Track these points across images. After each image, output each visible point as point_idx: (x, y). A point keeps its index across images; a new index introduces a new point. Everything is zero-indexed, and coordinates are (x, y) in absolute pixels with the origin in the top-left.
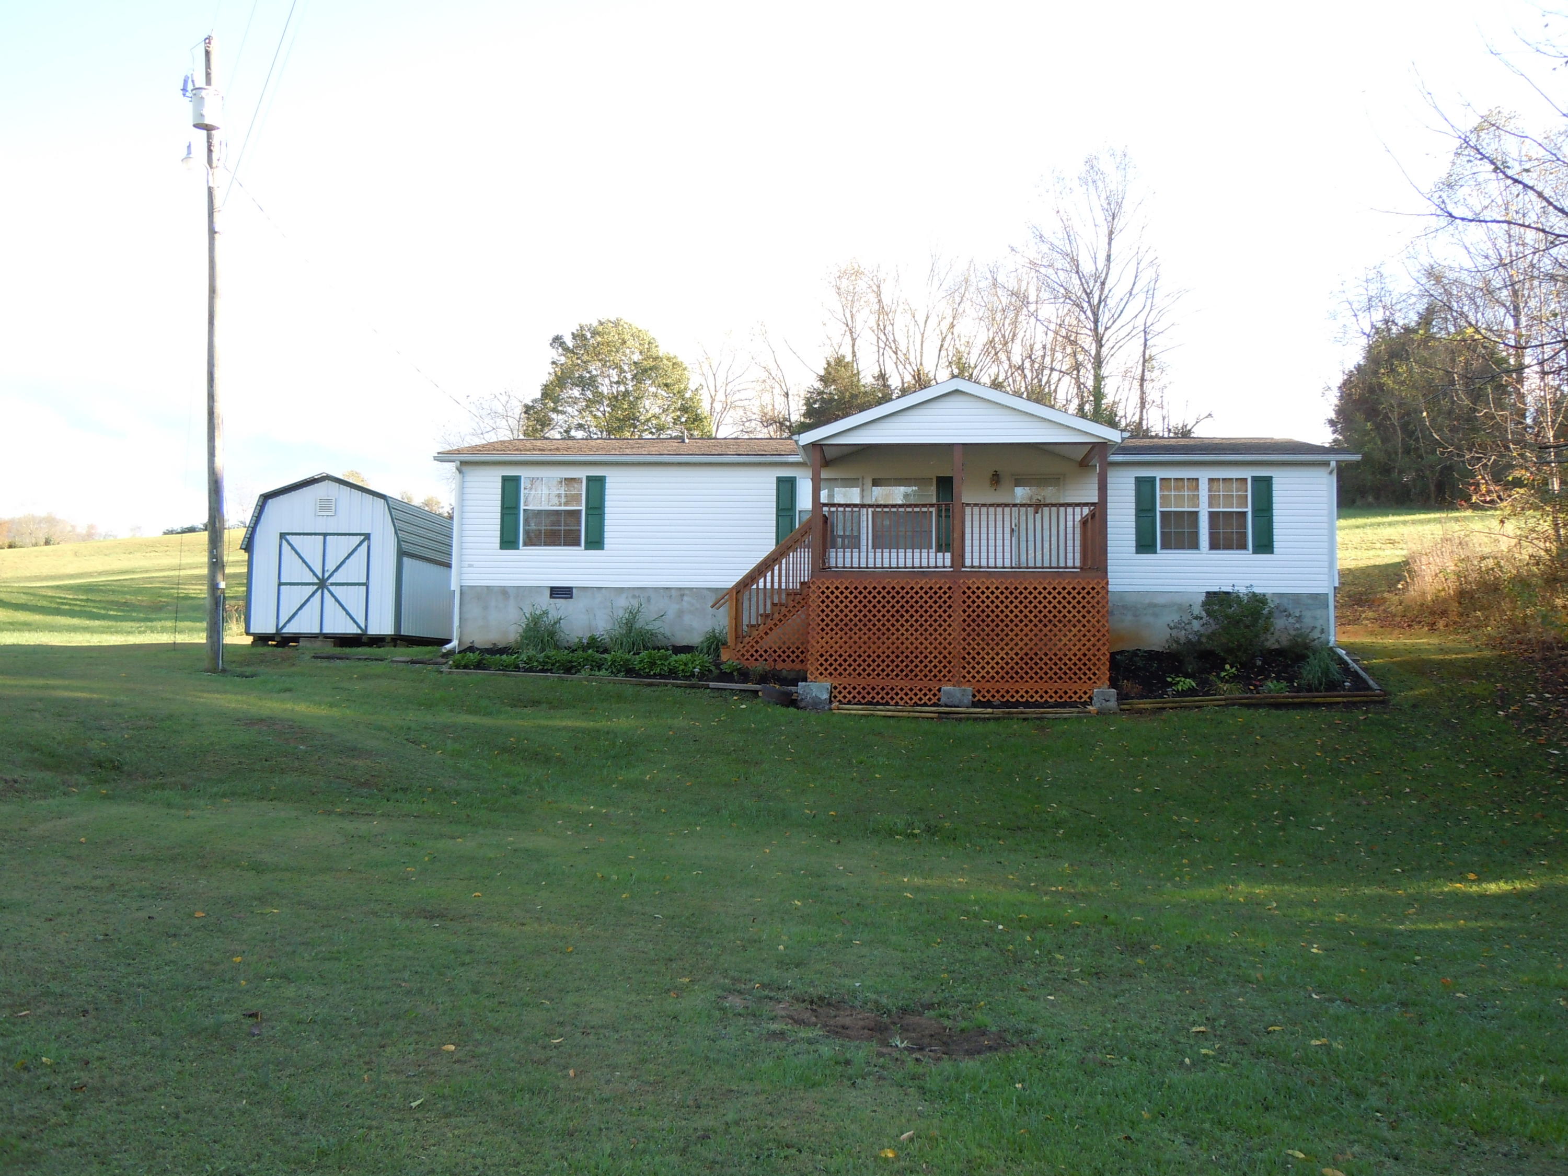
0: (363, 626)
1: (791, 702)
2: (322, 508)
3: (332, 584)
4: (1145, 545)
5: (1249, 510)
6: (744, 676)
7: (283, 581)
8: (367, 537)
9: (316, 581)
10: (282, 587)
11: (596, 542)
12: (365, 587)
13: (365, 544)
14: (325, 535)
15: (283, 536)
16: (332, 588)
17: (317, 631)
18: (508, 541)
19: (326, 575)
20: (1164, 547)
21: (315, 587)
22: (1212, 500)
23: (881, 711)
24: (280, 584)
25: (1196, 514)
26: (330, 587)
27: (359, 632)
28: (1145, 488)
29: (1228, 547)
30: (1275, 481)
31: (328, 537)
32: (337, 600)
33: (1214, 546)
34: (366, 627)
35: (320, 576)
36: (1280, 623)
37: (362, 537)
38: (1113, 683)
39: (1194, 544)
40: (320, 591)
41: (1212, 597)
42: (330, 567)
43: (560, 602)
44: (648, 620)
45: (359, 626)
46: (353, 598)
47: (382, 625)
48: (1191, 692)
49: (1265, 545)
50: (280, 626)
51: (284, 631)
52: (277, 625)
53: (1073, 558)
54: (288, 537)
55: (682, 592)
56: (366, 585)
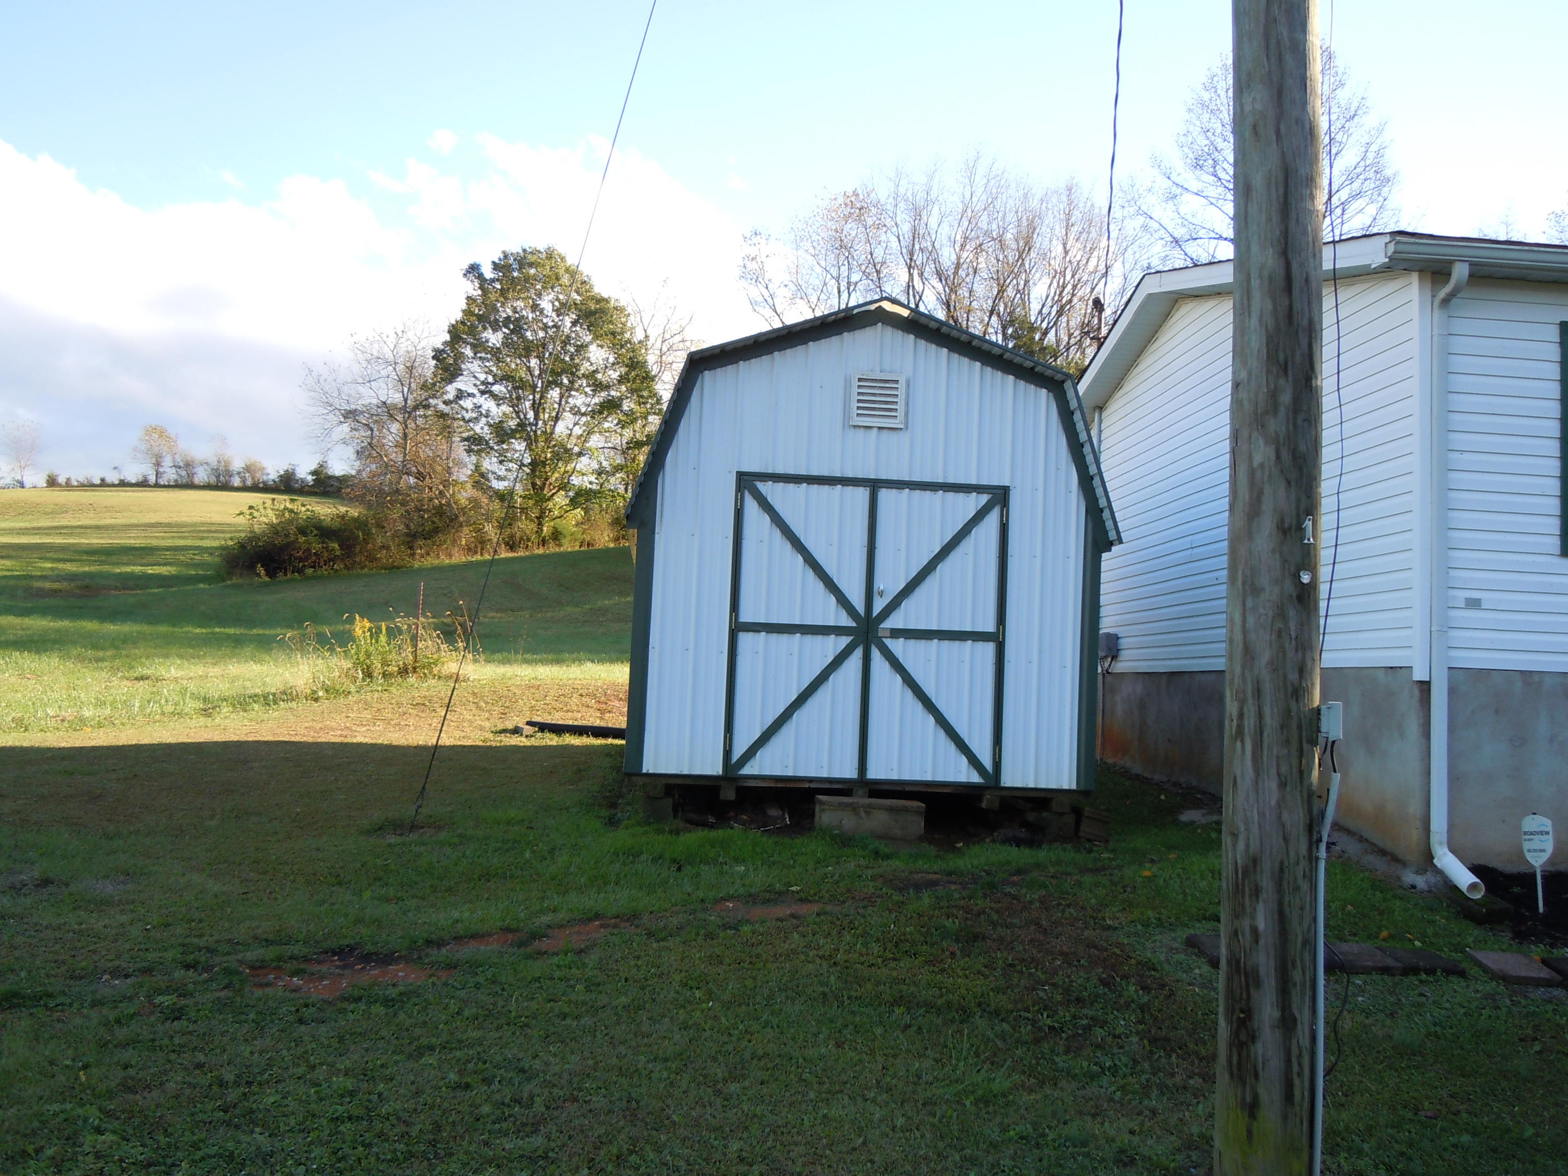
0: (986, 760)
2: (867, 406)
3: (896, 633)
7: (746, 616)
8: (1000, 497)
9: (845, 621)
10: (745, 639)
12: (989, 649)
13: (993, 520)
14: (874, 485)
15: (746, 482)
16: (897, 646)
17: (849, 771)
19: (879, 606)
21: (844, 641)
24: (737, 628)
26: (889, 642)
27: (975, 778)
31: (885, 495)
32: (910, 682)
34: (997, 764)
35: (860, 607)
37: (984, 498)
40: (858, 653)
42: (890, 580)
45: (974, 761)
46: (958, 677)
47: (1042, 759)
50: (736, 755)
51: (747, 770)
52: (728, 753)
54: (765, 488)
56: (998, 639)
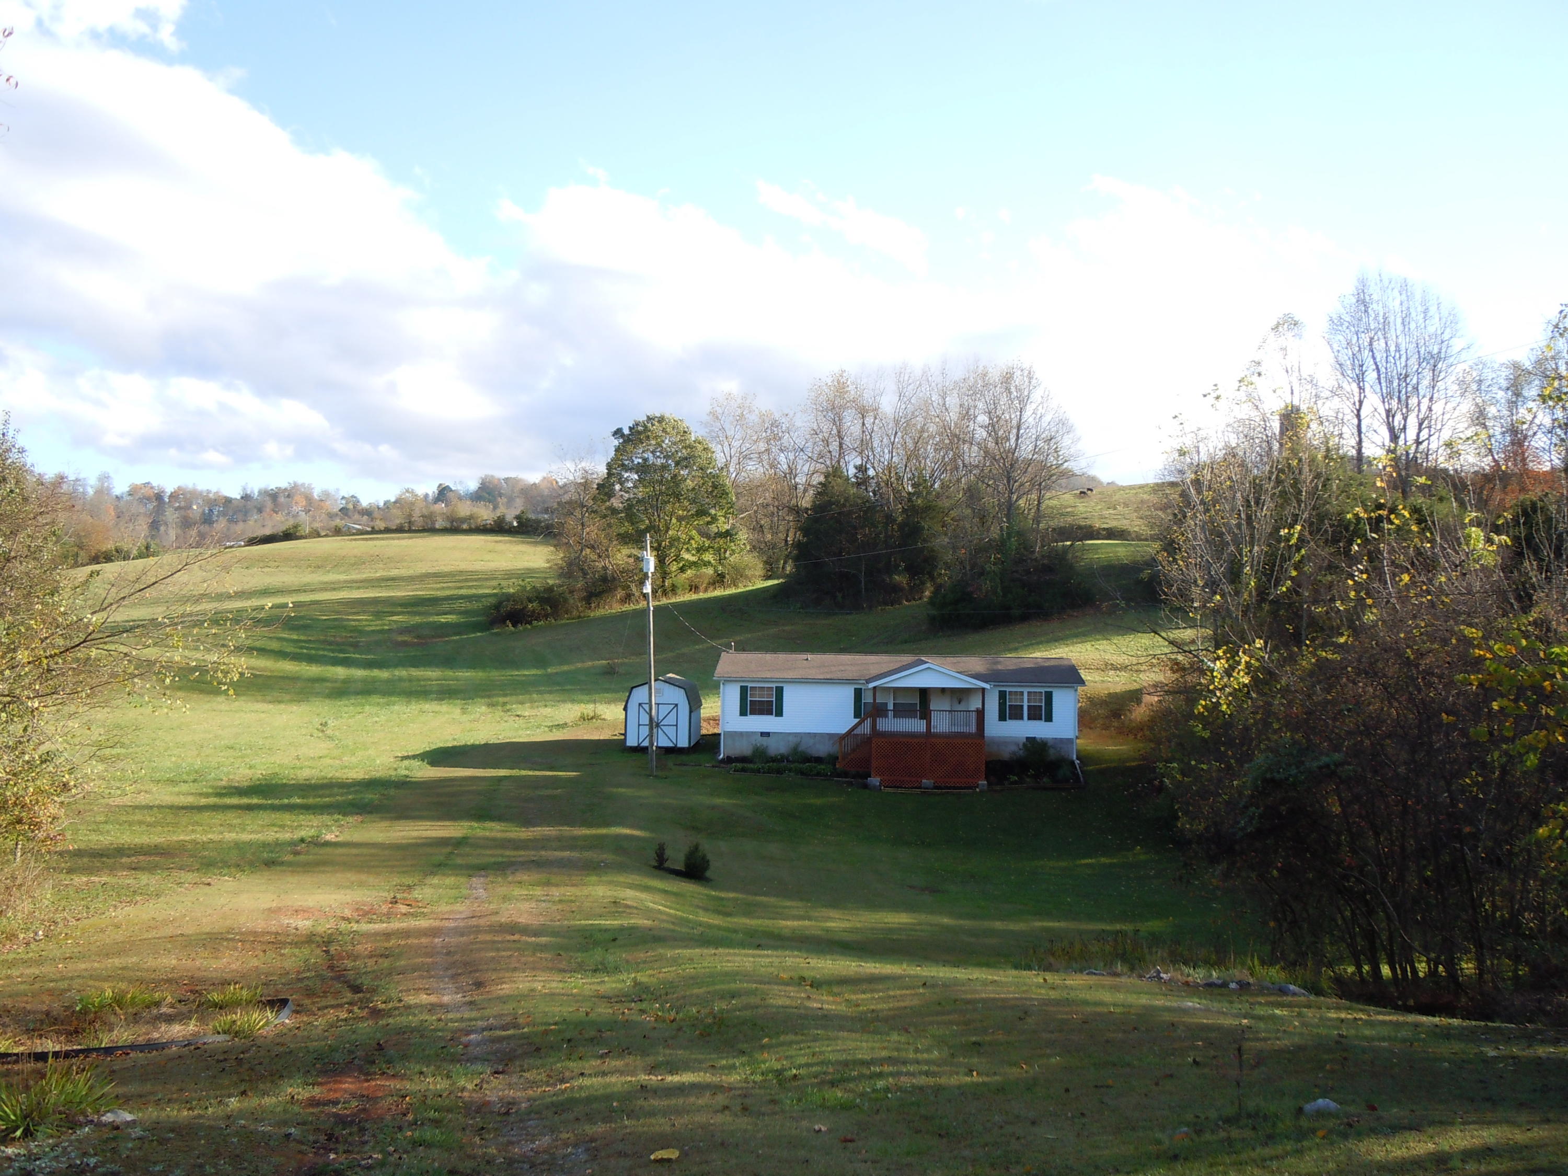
0: (675, 744)
1: (866, 786)
2: (657, 693)
3: (662, 725)
4: (1002, 717)
5: (1043, 704)
6: (846, 774)
7: (640, 723)
8: (676, 705)
11: (779, 713)
12: (675, 727)
13: (676, 708)
14: (658, 705)
15: (640, 704)
17: (656, 745)
18: (743, 713)
19: (659, 721)
20: (1010, 719)
22: (1029, 701)
23: (899, 791)
24: (639, 725)
25: (1022, 706)
26: (661, 727)
27: (674, 746)
28: (1002, 695)
29: (1035, 719)
30: (1054, 695)
31: (660, 705)
32: (664, 733)
33: (1029, 719)
34: (677, 744)
35: (657, 721)
36: (1052, 751)
37: (674, 705)
38: (987, 778)
39: (1021, 718)
40: (657, 728)
41: (1027, 738)
42: (661, 718)
43: (765, 738)
44: (802, 748)
45: (673, 744)
46: (671, 731)
47: (683, 743)
48: (1015, 782)
49: (1049, 718)
50: (640, 743)
51: (642, 745)
52: (638, 743)
53: (973, 729)
54: (642, 705)
55: (815, 735)
56: (677, 725)
